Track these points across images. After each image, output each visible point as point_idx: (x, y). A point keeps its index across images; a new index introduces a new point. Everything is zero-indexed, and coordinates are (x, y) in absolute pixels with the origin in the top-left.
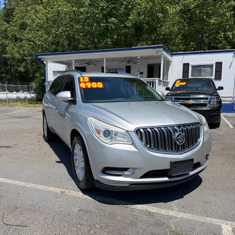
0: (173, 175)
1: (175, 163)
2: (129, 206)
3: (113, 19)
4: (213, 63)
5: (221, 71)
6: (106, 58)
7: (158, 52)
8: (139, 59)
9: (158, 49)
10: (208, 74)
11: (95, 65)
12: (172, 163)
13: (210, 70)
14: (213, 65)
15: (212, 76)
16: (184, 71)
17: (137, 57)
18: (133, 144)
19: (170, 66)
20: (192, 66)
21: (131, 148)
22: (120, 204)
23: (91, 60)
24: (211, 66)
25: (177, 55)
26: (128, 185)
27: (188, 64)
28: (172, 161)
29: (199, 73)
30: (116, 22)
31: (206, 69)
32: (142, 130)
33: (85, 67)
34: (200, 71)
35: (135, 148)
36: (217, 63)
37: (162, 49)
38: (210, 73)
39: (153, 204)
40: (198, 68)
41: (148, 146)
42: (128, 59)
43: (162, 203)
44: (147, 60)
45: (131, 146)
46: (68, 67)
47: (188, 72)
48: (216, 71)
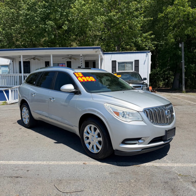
0: (167, 139)
1: (169, 131)
2: (140, 165)
3: (51, 22)
4: (133, 60)
5: (138, 67)
6: (53, 55)
7: (96, 52)
8: (81, 56)
9: (97, 50)
10: (130, 68)
11: (39, 60)
12: (166, 131)
13: (131, 66)
14: (133, 62)
15: (132, 70)
16: (113, 66)
17: (80, 55)
18: (143, 120)
19: (102, 62)
20: (118, 63)
21: (142, 123)
22: (133, 165)
23: (36, 56)
24: (131, 63)
25: (107, 54)
26: (141, 150)
27: (115, 61)
28: (166, 130)
29: (124, 68)
30: (53, 24)
31: (128, 65)
32: (147, 110)
33: (30, 61)
34: (124, 66)
35: (144, 123)
36: (135, 61)
37: (100, 50)
38: (131, 68)
39: (153, 161)
40: (123, 64)
41: (152, 121)
42: (69, 56)
43: (158, 160)
44: (84, 57)
45: (142, 122)
46: (13, 61)
47: (116, 67)
48: (135, 67)
